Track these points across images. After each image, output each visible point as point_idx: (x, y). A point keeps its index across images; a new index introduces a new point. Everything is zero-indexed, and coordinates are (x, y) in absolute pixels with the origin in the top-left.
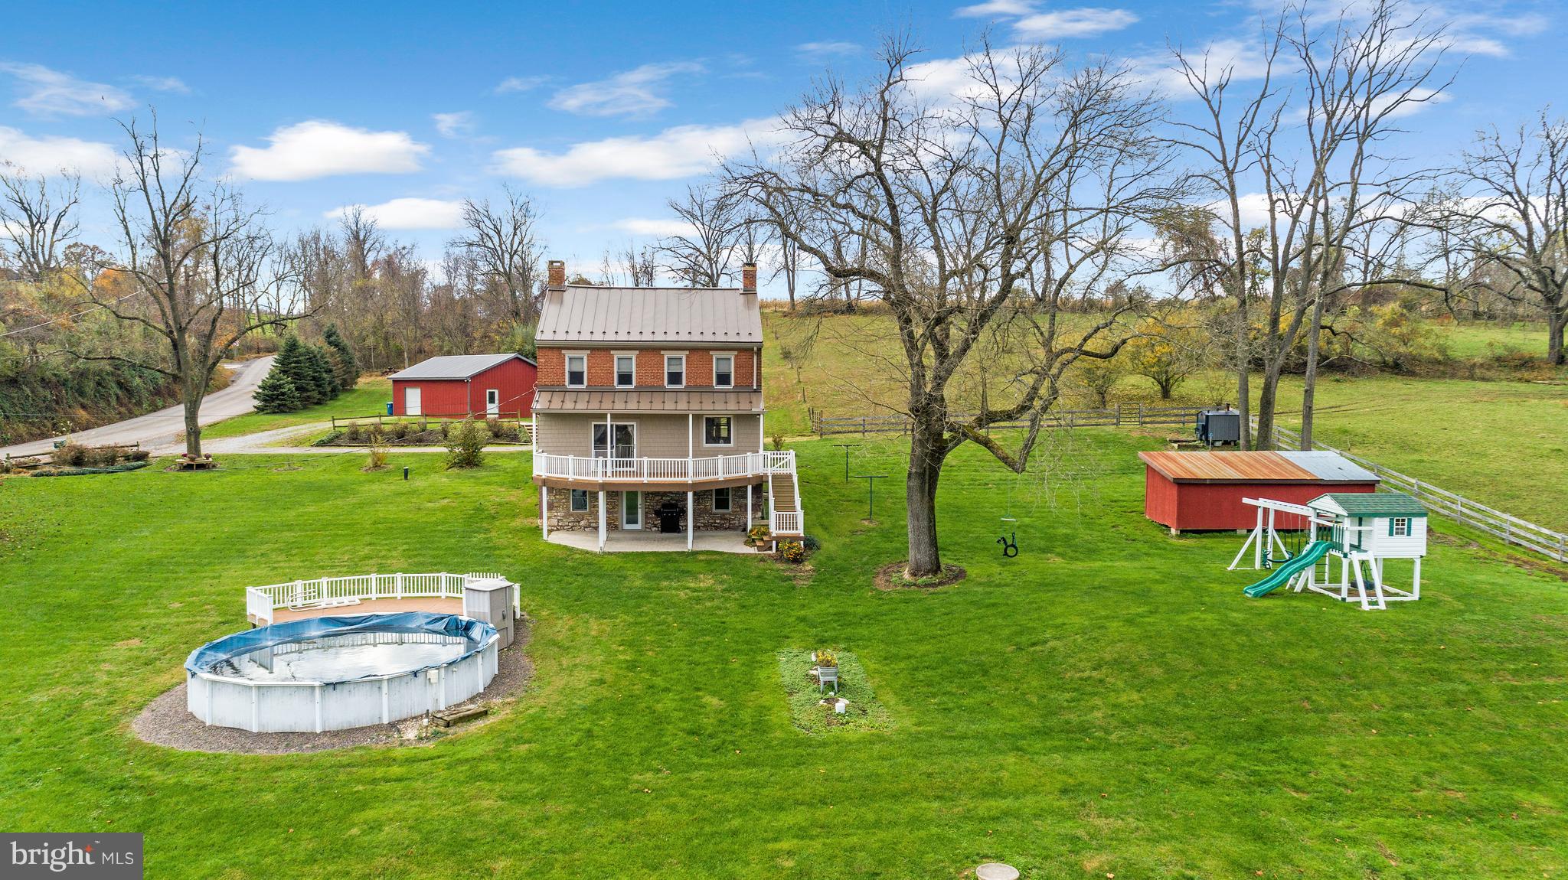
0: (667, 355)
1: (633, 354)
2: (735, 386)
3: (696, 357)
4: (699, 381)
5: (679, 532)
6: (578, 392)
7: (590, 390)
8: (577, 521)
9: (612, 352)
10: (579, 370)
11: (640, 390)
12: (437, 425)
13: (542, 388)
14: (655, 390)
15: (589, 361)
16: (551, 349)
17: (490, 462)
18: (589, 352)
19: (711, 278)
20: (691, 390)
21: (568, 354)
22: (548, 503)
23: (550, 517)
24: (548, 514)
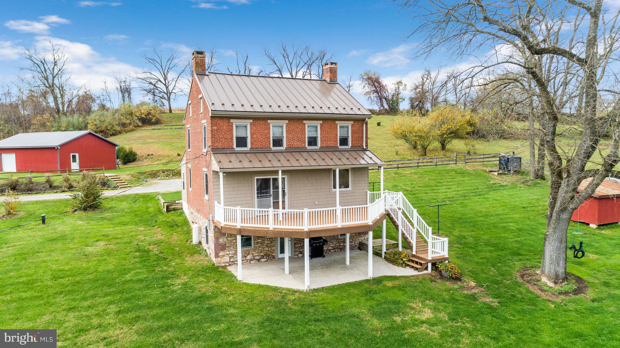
0: (307, 123)
1: (284, 123)
2: (352, 146)
3: (326, 125)
4: (329, 143)
5: (324, 257)
6: (245, 153)
7: (254, 151)
8: (244, 256)
9: (269, 121)
10: (243, 135)
11: (291, 150)
12: (40, 178)
13: (216, 150)
14: (301, 150)
15: (251, 128)
16: (222, 118)
17: (105, 204)
18: (251, 121)
19: (167, 94)
20: (325, 150)
21: (235, 122)
22: (221, 245)
23: (223, 256)
24: (221, 254)
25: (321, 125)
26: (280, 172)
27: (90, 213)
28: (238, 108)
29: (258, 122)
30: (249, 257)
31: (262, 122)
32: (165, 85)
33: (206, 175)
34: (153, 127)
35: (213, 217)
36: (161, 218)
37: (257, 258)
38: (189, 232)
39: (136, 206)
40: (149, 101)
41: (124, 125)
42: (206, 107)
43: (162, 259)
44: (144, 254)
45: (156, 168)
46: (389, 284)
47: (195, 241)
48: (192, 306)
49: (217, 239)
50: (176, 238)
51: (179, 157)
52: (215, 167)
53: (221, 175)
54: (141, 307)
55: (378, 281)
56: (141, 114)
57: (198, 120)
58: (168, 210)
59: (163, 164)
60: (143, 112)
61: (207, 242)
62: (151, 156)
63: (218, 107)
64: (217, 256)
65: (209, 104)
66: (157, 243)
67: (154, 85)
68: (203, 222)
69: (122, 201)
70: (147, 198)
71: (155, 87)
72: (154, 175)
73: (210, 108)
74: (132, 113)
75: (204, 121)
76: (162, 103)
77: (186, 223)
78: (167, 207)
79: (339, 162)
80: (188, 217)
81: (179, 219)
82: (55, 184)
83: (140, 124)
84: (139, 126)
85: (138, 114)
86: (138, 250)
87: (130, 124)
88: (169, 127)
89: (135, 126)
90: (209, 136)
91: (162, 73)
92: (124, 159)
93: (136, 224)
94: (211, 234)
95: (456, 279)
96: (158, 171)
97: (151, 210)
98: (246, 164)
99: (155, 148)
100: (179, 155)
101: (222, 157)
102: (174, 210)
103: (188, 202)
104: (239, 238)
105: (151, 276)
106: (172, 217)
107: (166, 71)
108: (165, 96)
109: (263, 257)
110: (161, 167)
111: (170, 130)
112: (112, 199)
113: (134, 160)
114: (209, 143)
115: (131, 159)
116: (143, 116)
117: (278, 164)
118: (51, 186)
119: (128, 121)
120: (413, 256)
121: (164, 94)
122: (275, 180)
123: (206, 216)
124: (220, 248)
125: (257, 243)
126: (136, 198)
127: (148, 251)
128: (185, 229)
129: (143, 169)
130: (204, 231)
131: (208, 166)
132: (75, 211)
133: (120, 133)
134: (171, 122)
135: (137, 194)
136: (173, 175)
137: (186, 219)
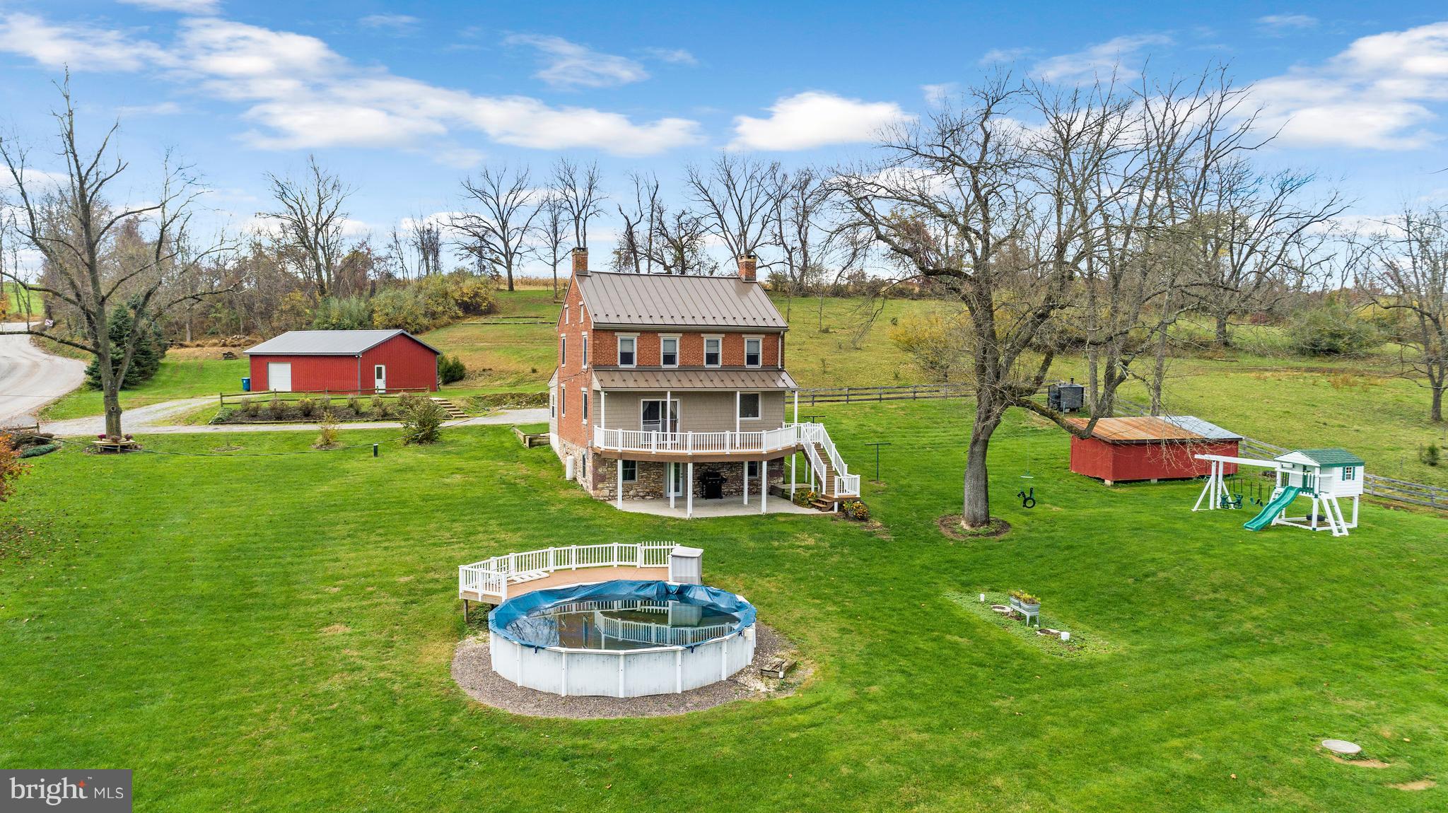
0: (706, 337)
1: (677, 337)
2: (764, 366)
3: (730, 339)
4: (733, 362)
5: (721, 498)
6: (631, 371)
7: (641, 370)
8: (626, 491)
9: (659, 335)
10: (630, 351)
11: (684, 369)
12: (341, 402)
13: (597, 367)
14: (697, 369)
15: (638, 343)
16: (605, 331)
17: (445, 438)
18: (639, 334)
19: (506, 256)
20: (727, 369)
21: (620, 336)
22: (600, 475)
23: (603, 488)
24: (600, 486)
25: (723, 339)
26: (669, 394)
27: (429, 447)
28: (624, 319)
29: (646, 336)
30: (631, 493)
31: (651, 336)
32: (503, 239)
33: (586, 396)
34: (483, 320)
35: (592, 443)
36: (522, 453)
37: (641, 494)
38: (561, 469)
39: (486, 440)
40: (470, 268)
41: (434, 315)
42: (587, 318)
43: (531, 490)
44: (511, 486)
45: (500, 391)
46: (782, 519)
47: (569, 476)
48: (571, 524)
49: (595, 468)
50: (546, 473)
51: (534, 375)
52: (596, 385)
53: (603, 394)
54: (520, 522)
55: (770, 516)
56: (463, 294)
57: (577, 331)
58: (531, 445)
59: (510, 385)
60: (465, 291)
61: (584, 476)
62: (489, 372)
63: (602, 319)
64: (595, 488)
65: (591, 314)
66: (526, 478)
67: (482, 238)
68: (579, 452)
69: (465, 434)
70: (499, 430)
71: (483, 243)
72: (498, 401)
73: (593, 319)
74: (447, 294)
75: (585, 333)
76: (495, 270)
77: (556, 459)
78: (531, 440)
79: (740, 384)
80: (558, 452)
81: (547, 456)
82: (363, 409)
83: (460, 314)
84: (458, 318)
85: (457, 295)
86: (504, 483)
87: (444, 313)
88: (512, 321)
89: (452, 318)
90: (590, 351)
91: (498, 215)
92: (446, 376)
93: (492, 459)
94: (589, 464)
95: (862, 518)
96: (505, 396)
97: (507, 445)
98: (631, 384)
99: (494, 359)
100: (534, 371)
101: (604, 375)
102: (539, 444)
103: (560, 432)
104: (620, 463)
105: (524, 503)
106: (536, 452)
107: (506, 213)
108: (502, 258)
109: (648, 494)
110: (506, 390)
111: (513, 326)
112: (451, 430)
113: (461, 378)
114: (589, 359)
115: (457, 376)
116: (465, 299)
117: (665, 384)
118: (357, 413)
119: (441, 308)
120: (823, 496)
121: (500, 256)
122: (664, 404)
123: (584, 445)
124: (599, 479)
125: (642, 477)
126: (484, 430)
127: (515, 484)
128: (555, 465)
129: (481, 393)
130: (580, 463)
131: (589, 385)
132: (408, 443)
133: (428, 329)
134: (514, 310)
135: (484, 426)
136: (528, 403)
137: (555, 454)
